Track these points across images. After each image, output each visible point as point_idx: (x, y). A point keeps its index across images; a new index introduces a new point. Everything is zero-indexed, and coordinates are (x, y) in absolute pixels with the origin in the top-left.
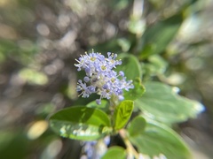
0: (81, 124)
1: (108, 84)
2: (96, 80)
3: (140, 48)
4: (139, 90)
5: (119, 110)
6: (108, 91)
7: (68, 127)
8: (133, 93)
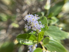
0: (27, 40)
1: (35, 26)
2: (31, 24)
3: (48, 14)
4: (46, 28)
5: (40, 35)
6: (35, 28)
7: (22, 40)
8: (44, 29)
